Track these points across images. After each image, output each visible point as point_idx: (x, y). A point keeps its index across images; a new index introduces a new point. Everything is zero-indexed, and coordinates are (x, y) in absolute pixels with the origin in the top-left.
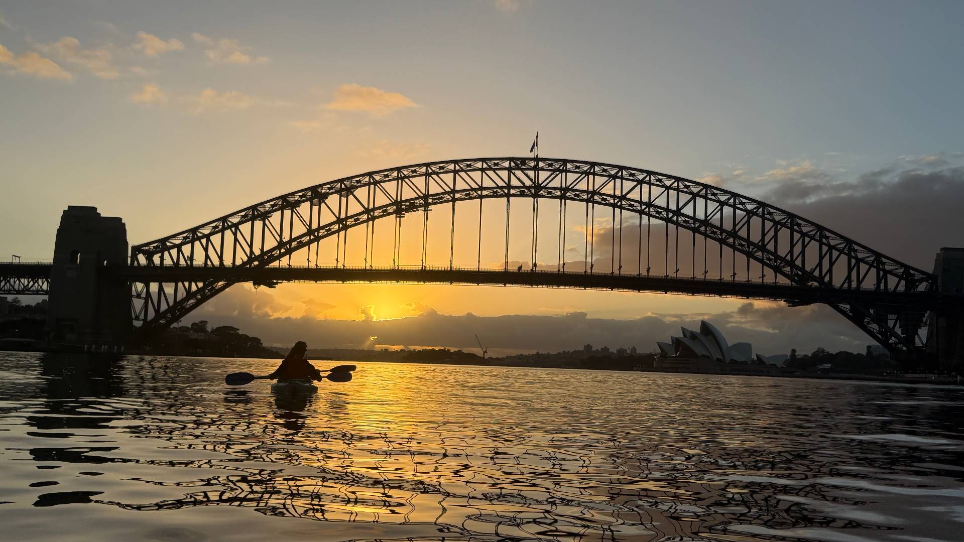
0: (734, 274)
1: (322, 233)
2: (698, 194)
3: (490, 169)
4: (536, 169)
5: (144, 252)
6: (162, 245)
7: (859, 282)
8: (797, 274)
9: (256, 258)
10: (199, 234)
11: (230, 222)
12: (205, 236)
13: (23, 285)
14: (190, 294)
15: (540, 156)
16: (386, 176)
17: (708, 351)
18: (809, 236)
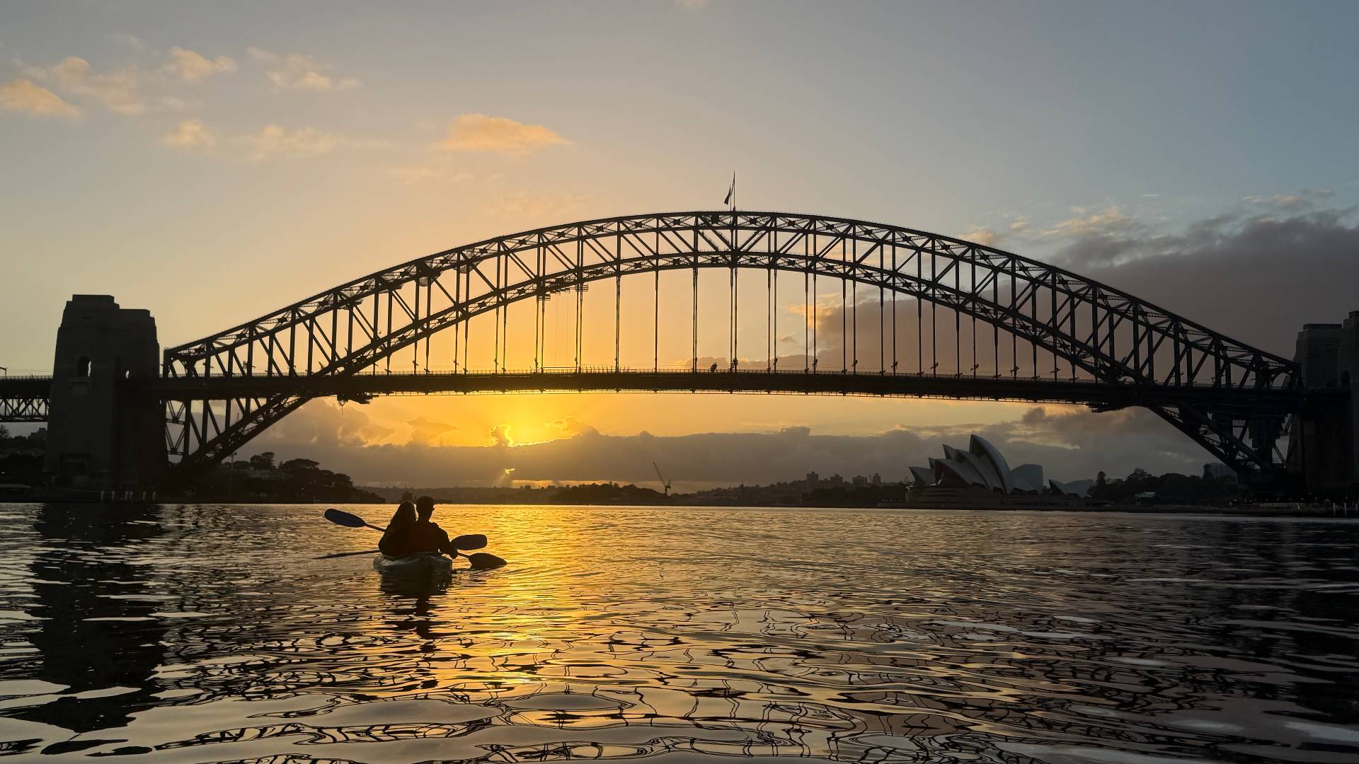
0: (1016, 369)
1: (434, 324)
2: (961, 258)
3: (669, 228)
4: (733, 227)
5: (182, 358)
6: (208, 347)
7: (1191, 375)
8: (1103, 367)
9: (342, 362)
10: (260, 331)
11: (303, 311)
12: (267, 333)
13: (12, 408)
14: (248, 416)
15: (738, 209)
16: (522, 242)
17: (984, 479)
18: (1118, 312)
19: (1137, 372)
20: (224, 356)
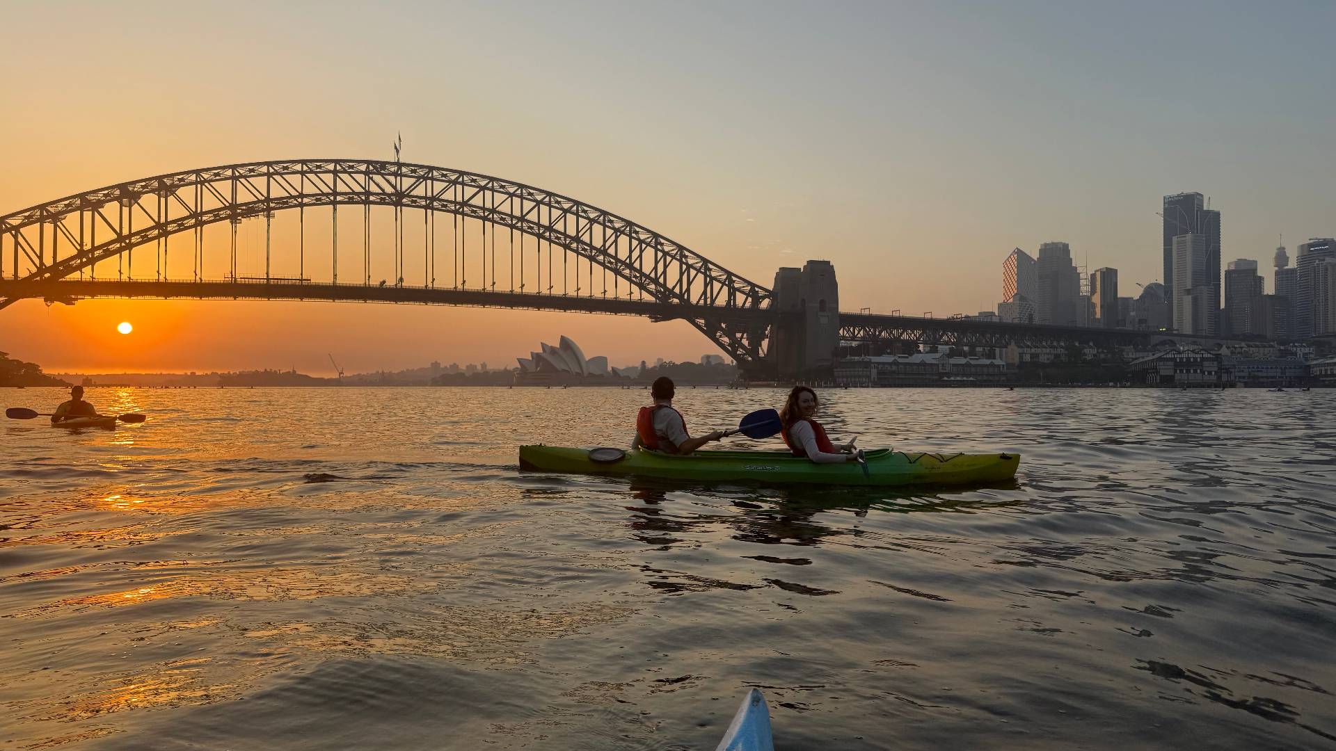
0: (605, 291)
1: (134, 240)
2: (569, 211)
3: (345, 172)
4: (395, 174)
7: (713, 301)
8: (659, 291)
9: (48, 269)
11: (9, 223)
15: (401, 161)
16: (218, 174)
17: (568, 365)
18: (670, 256)
19: (680, 296)
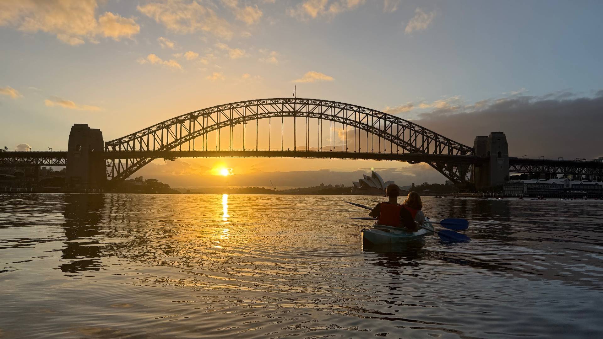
0: (385, 150)
1: (196, 134)
2: (369, 114)
3: (274, 103)
4: (295, 103)
5: (111, 145)
6: (120, 141)
7: (440, 152)
8: (413, 150)
9: (165, 147)
10: (137, 136)
11: (151, 130)
12: (140, 137)
13: (54, 161)
14: (133, 165)
15: (297, 98)
16: (225, 107)
17: (375, 185)
18: (418, 132)
19: (423, 151)
20: (125, 145)
